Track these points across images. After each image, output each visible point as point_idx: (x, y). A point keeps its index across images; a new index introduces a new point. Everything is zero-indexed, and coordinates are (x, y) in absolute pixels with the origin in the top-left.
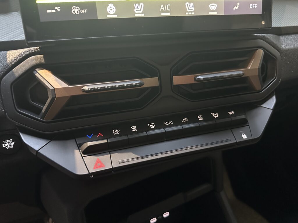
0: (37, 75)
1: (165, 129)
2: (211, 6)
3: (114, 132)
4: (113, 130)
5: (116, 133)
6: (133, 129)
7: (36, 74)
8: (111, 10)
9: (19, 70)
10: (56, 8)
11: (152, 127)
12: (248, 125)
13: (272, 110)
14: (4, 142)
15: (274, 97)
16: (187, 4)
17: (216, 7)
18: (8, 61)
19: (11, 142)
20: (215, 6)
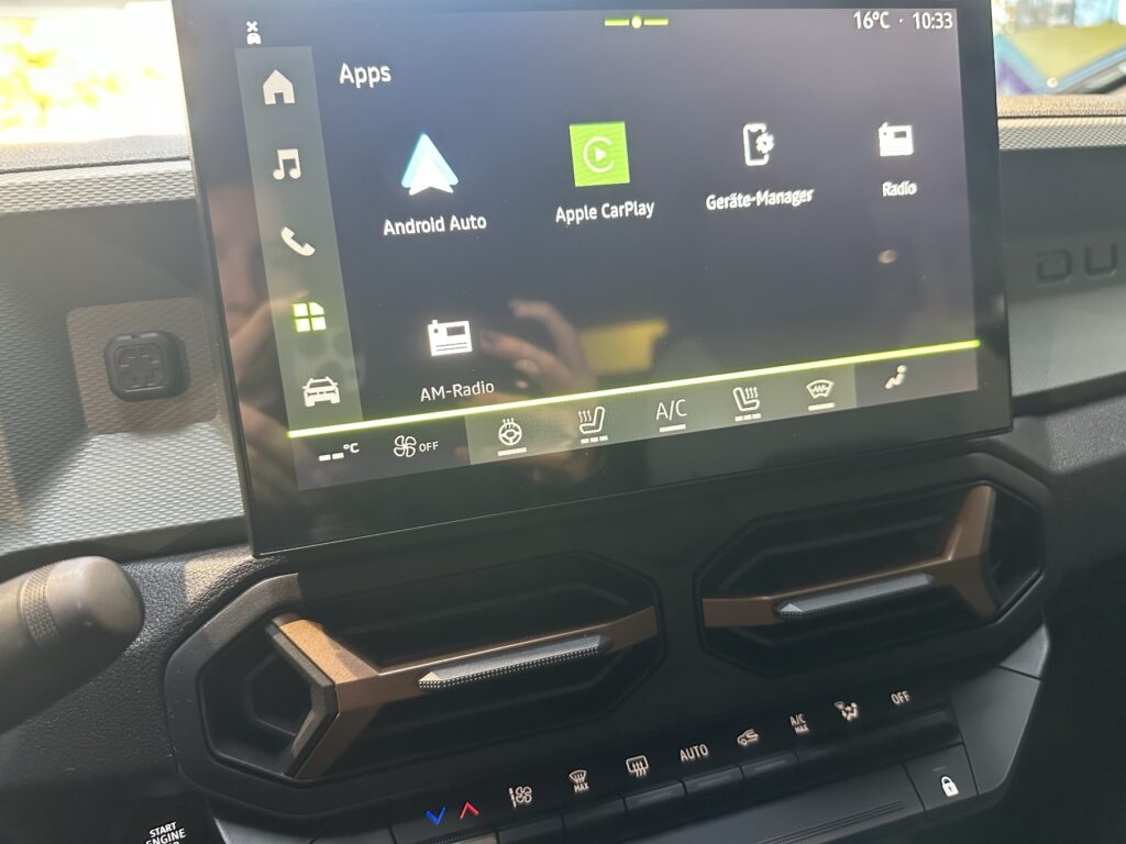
0: (278, 638)
1: (684, 785)
2: (813, 387)
3: (513, 798)
4: (511, 791)
5: (520, 799)
6: (577, 781)
7: (275, 637)
8: (510, 435)
9: (224, 626)
10: (346, 447)
11: (640, 769)
12: (960, 740)
13: (1038, 682)
14: (151, 832)
15: (1043, 633)
16: (738, 392)
17: (828, 389)
18: (189, 599)
19: (174, 831)
20: (827, 385)
